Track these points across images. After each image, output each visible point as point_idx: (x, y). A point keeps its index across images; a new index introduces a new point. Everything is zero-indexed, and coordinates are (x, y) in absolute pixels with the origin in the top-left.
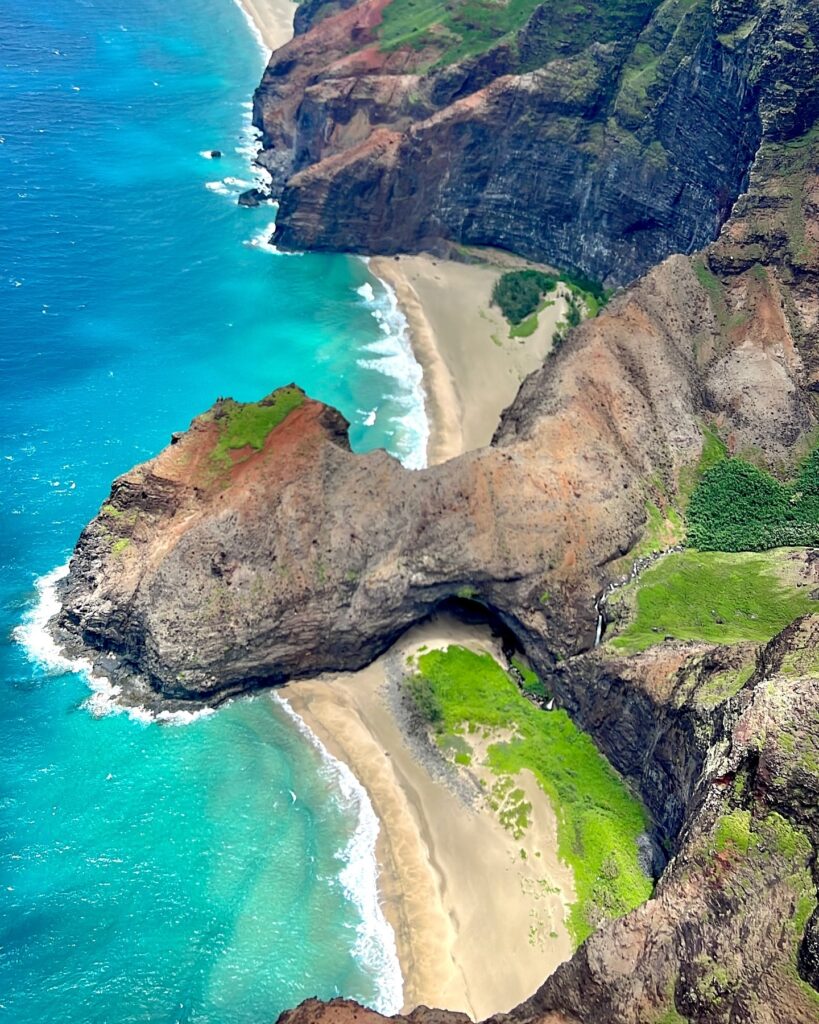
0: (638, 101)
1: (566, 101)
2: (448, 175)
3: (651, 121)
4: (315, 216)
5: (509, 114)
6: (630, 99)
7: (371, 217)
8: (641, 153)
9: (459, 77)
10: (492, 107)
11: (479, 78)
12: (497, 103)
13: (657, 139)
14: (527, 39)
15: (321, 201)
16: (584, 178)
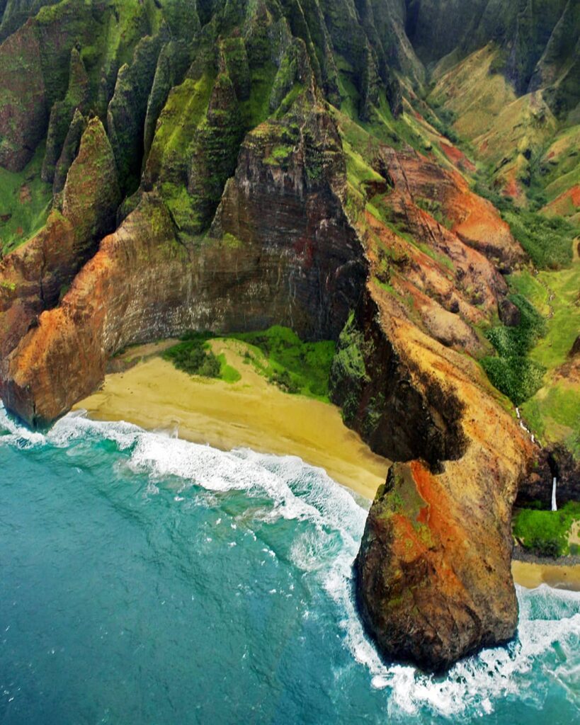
0: (191, 216)
1: (156, 235)
2: (106, 317)
3: (218, 224)
4: (48, 396)
5: (128, 259)
6: (185, 218)
7: (80, 372)
8: (220, 245)
9: (38, 255)
10: (116, 260)
11: (50, 250)
12: (117, 257)
13: (226, 232)
14: (70, 211)
15: (48, 383)
16: (185, 275)
